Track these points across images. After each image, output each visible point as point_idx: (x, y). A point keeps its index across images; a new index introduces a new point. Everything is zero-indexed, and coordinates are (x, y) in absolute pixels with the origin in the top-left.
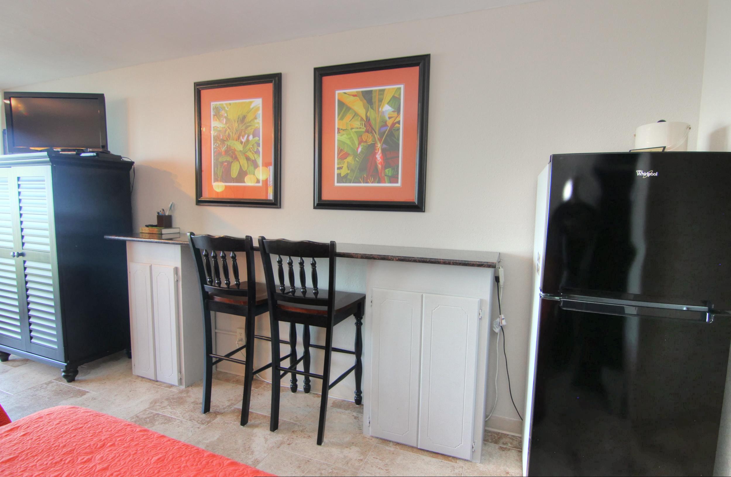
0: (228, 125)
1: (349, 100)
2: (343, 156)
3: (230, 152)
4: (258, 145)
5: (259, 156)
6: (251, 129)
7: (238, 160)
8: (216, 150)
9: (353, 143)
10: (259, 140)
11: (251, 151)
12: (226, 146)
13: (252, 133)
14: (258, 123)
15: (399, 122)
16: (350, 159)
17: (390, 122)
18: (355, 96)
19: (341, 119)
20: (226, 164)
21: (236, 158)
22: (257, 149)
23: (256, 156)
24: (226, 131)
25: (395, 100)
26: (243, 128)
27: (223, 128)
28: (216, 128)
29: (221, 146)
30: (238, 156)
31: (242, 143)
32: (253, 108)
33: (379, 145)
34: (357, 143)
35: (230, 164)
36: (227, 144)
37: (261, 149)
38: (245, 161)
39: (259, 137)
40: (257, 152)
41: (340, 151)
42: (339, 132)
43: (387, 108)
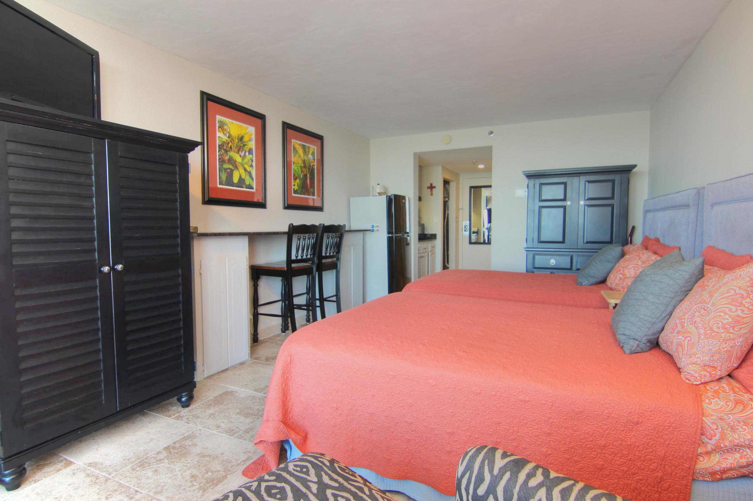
0: (230, 139)
1: (297, 147)
2: (295, 179)
3: (232, 161)
4: (252, 161)
5: (253, 169)
6: (247, 148)
7: (238, 169)
8: (220, 157)
9: (299, 172)
10: (253, 157)
11: (247, 164)
12: (229, 156)
13: (248, 150)
14: (252, 145)
15: (314, 165)
16: (298, 181)
17: (312, 164)
18: (299, 145)
19: (294, 156)
20: (229, 170)
21: (236, 168)
22: (252, 164)
23: (251, 168)
24: (228, 143)
25: (313, 154)
26: (242, 145)
27: (226, 140)
28: (220, 138)
29: (225, 155)
30: (238, 166)
31: (241, 156)
32: (248, 133)
33: (308, 175)
34: (300, 172)
35: (232, 171)
36: (230, 155)
37: (254, 164)
38: (243, 171)
39: (253, 155)
40: (251, 166)
41: (294, 175)
42: (293, 164)
43: (310, 156)
